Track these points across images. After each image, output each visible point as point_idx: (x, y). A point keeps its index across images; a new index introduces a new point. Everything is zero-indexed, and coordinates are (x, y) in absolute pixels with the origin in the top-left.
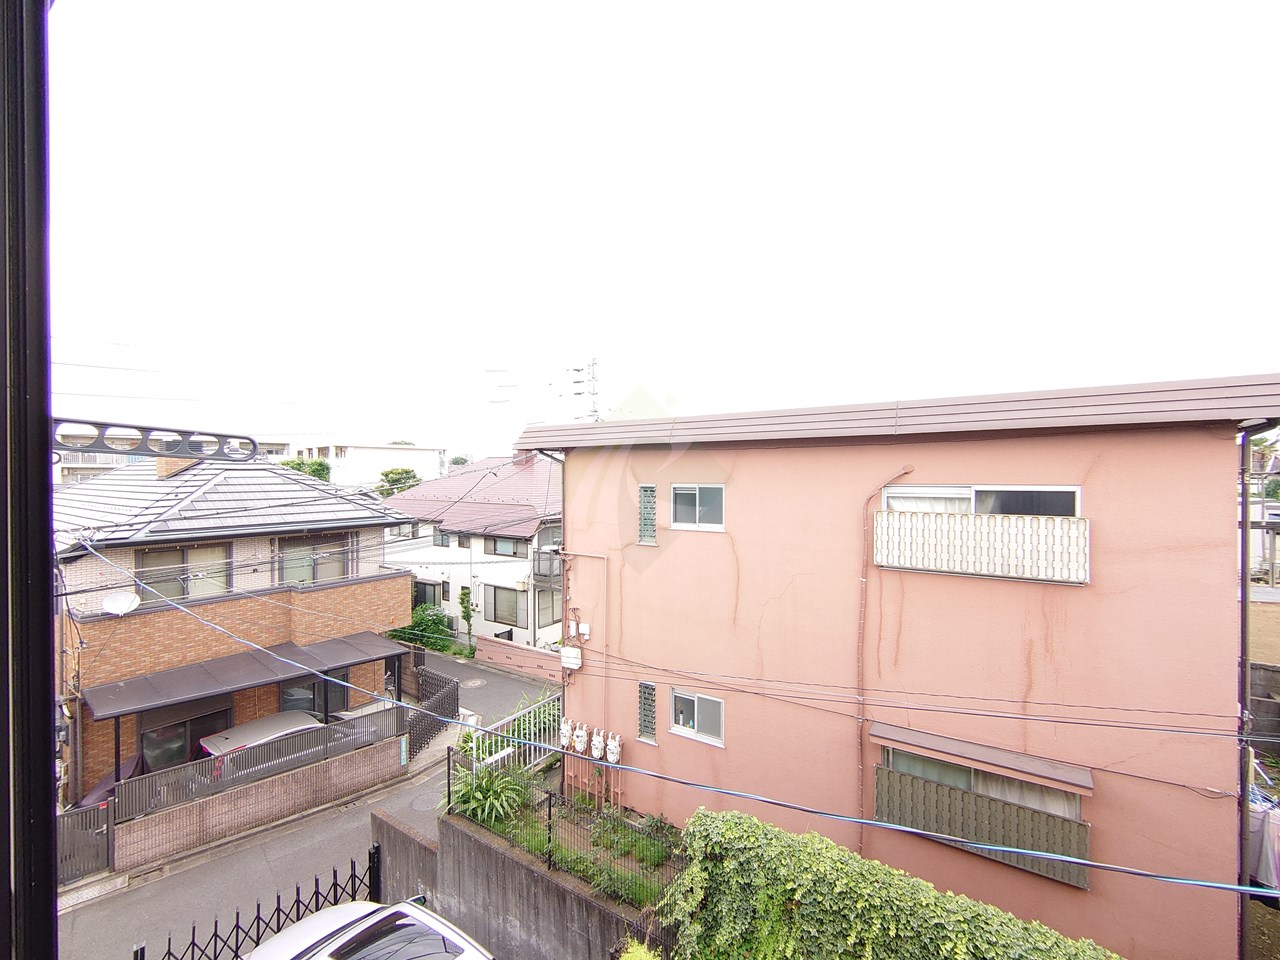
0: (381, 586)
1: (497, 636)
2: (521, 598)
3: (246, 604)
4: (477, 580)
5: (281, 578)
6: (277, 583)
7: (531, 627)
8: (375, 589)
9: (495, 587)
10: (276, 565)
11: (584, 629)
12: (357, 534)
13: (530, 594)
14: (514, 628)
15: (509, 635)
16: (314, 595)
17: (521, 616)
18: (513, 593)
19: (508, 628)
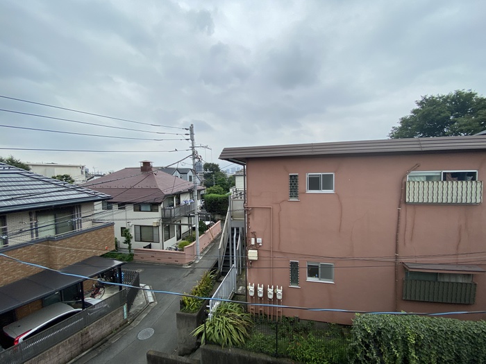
0: (100, 232)
1: (144, 248)
2: (155, 231)
3: (21, 251)
4: (131, 224)
5: (37, 236)
6: (35, 238)
7: (161, 241)
8: (97, 234)
9: (141, 226)
10: (34, 231)
11: (259, 240)
12: (80, 207)
13: (160, 228)
14: (152, 243)
15: (150, 246)
16: (64, 241)
17: (155, 237)
18: (151, 228)
19: (149, 243)
